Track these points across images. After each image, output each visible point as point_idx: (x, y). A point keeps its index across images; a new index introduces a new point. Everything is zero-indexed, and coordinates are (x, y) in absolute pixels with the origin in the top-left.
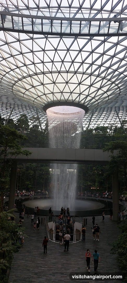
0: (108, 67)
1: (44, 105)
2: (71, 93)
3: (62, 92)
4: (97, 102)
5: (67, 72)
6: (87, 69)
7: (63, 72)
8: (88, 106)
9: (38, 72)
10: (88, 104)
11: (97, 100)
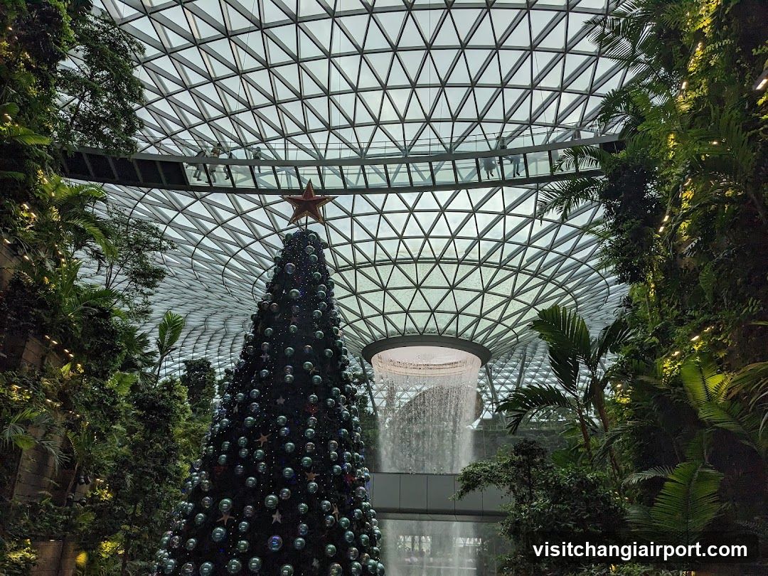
0: (547, 247)
1: (365, 345)
2: (433, 311)
3: (407, 312)
4: (511, 333)
5: (416, 261)
6: (468, 252)
7: (405, 261)
8: (486, 345)
9: (340, 265)
10: (485, 340)
11: (511, 329)
